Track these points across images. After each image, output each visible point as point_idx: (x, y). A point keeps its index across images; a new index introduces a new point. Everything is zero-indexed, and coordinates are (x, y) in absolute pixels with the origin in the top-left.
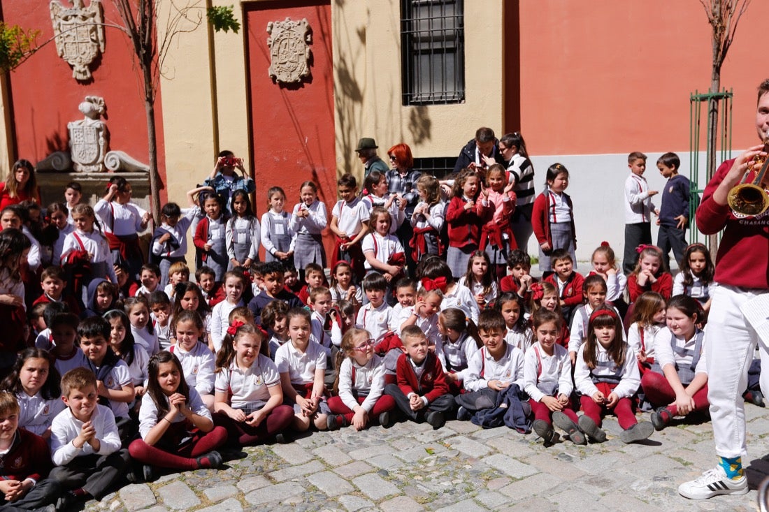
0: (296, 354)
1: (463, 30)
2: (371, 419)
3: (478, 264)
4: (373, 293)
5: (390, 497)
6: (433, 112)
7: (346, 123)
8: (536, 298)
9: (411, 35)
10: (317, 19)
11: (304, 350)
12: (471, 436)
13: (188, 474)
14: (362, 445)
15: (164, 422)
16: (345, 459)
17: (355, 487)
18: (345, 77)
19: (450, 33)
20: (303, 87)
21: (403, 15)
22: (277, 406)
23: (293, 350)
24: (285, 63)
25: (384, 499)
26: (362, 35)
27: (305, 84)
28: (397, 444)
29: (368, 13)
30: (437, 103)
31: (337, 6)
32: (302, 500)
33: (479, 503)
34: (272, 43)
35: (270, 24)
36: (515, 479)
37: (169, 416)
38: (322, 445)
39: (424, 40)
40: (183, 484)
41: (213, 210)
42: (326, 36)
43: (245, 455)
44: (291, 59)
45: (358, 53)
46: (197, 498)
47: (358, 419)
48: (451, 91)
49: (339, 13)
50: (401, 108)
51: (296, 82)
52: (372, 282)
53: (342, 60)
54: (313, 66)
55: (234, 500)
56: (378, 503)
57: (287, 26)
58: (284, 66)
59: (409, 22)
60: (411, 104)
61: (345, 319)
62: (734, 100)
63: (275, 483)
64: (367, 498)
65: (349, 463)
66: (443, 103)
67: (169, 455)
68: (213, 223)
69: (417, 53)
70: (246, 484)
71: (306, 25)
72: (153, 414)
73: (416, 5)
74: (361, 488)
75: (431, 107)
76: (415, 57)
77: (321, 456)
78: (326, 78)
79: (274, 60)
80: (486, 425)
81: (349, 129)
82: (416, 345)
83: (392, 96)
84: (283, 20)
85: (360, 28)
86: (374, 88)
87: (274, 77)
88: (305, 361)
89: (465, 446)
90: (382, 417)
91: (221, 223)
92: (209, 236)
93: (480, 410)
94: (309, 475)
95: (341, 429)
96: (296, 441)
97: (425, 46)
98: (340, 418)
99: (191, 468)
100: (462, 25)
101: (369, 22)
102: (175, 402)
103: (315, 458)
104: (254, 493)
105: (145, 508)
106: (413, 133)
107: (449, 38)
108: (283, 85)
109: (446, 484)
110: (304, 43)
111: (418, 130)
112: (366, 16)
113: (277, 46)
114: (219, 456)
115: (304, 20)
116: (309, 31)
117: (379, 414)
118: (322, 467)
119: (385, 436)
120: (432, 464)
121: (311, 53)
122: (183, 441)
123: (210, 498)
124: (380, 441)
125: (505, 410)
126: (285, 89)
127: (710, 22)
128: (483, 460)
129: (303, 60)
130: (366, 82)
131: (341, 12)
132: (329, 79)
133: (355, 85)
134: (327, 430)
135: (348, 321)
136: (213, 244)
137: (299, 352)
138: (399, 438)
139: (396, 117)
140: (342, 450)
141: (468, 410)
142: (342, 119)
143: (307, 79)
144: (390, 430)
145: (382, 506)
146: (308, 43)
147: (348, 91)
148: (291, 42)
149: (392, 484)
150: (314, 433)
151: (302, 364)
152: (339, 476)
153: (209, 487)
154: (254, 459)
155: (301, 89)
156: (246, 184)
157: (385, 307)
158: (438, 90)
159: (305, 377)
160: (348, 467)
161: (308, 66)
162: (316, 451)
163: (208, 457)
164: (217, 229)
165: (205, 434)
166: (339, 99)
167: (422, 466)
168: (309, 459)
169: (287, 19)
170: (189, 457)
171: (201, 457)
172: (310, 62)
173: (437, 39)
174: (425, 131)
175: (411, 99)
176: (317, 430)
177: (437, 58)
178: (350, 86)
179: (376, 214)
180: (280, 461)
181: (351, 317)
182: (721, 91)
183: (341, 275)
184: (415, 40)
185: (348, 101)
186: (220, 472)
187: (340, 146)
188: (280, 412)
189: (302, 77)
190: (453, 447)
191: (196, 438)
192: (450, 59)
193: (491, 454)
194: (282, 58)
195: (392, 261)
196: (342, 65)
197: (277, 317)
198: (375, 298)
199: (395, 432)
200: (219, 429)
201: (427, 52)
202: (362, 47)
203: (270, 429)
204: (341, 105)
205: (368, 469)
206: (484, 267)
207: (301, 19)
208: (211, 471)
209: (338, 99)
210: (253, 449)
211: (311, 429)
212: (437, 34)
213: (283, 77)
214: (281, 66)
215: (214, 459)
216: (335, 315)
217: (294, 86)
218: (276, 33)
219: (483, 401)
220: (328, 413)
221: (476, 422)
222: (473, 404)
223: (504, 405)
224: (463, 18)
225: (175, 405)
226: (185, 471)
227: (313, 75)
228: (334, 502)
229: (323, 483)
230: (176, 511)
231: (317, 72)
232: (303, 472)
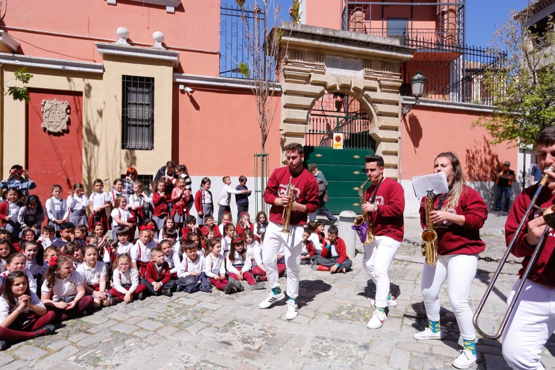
0: (89, 270)
1: (153, 118)
2: (135, 297)
3: (169, 222)
4: (123, 237)
5: (160, 328)
6: (137, 153)
7: (89, 155)
8: (206, 234)
9: (127, 117)
10: (74, 103)
11: (93, 267)
12: (185, 297)
13: (31, 341)
14: (133, 310)
15: (15, 313)
16: (127, 317)
17: (140, 327)
18: (89, 132)
19: (147, 118)
20: (63, 135)
21: (123, 107)
22: (83, 296)
23: (87, 267)
24: (53, 122)
25: (158, 329)
26: (100, 113)
27: (65, 134)
28: (150, 306)
29: (104, 103)
30: (139, 149)
31: (86, 98)
32: (112, 339)
33: (202, 322)
34: (45, 111)
35: (44, 101)
36: (214, 311)
37: (19, 309)
38: (110, 313)
39: (134, 120)
40: (30, 346)
42: (79, 111)
43: (65, 325)
44: (56, 120)
45: (97, 121)
46: (45, 351)
47: (127, 297)
48: (146, 144)
49: (87, 101)
50: (120, 150)
51: (59, 132)
52: (122, 231)
53: (88, 124)
54: (70, 125)
55: (71, 347)
56: (155, 331)
57: (55, 103)
59: (126, 111)
60: (126, 149)
61: (112, 249)
62: (269, 157)
63: (92, 334)
64: (149, 331)
65: (130, 318)
66: (143, 149)
68: (11, 205)
69: (130, 125)
70: (74, 338)
71: (67, 104)
72: (6, 309)
73: (130, 104)
74: (143, 327)
75: (136, 151)
76: (129, 127)
77: (113, 317)
78: (78, 132)
79: (45, 120)
80: (192, 292)
81: (91, 158)
82: (160, 256)
83: (116, 144)
84: (53, 100)
85: (99, 110)
86: (106, 140)
87: (45, 129)
88: (94, 272)
89: (185, 301)
90: (140, 295)
91: (17, 205)
92: (8, 212)
93: (188, 285)
94: (110, 327)
95: (118, 304)
96: (95, 313)
97: (134, 123)
98: (117, 298)
99: (32, 337)
100: (153, 115)
101: (105, 107)
102: (23, 299)
103: (110, 319)
104: (82, 341)
105: (8, 364)
106: (127, 162)
107: (146, 121)
108: (50, 133)
109: (184, 318)
110: (65, 113)
111: (130, 161)
112: (103, 104)
113: (47, 113)
114: (53, 326)
115: (66, 102)
116: (69, 108)
117: (138, 294)
118: (115, 322)
119: (144, 304)
120: (173, 311)
121: (69, 119)
122: (25, 323)
123: (54, 349)
124: (142, 306)
125: (200, 284)
126: (52, 136)
127: (261, 127)
128: (197, 305)
129: (64, 122)
130: (101, 136)
131: (88, 100)
132: (79, 133)
133: (95, 137)
134: (110, 305)
135: (113, 250)
136: (13, 217)
137: (91, 268)
138: (151, 303)
139: (118, 154)
140: (123, 313)
141: (182, 286)
142: (87, 153)
143: (66, 131)
144: (144, 301)
145: (158, 332)
146: (68, 114)
147: (90, 139)
148: (57, 112)
149: (159, 322)
150: (103, 308)
151: (93, 274)
152: (128, 324)
153: (49, 344)
154: (72, 326)
155: (62, 136)
156: (30, 184)
157: (128, 244)
158: (140, 143)
159: (94, 281)
160: (131, 319)
161: (67, 125)
162: (109, 316)
163: (45, 329)
164: (15, 208)
165: (41, 316)
166: (86, 143)
167: (168, 313)
168: (107, 320)
169: (55, 100)
170: (31, 331)
171: (39, 330)
172: (69, 123)
173: (140, 120)
174: (133, 162)
175: (126, 146)
176: (104, 307)
177: (140, 129)
178: (92, 137)
179: (119, 198)
180: (89, 324)
181: (115, 248)
182: (265, 153)
183: (98, 230)
184: (130, 119)
185: (91, 144)
186: (53, 336)
187: (85, 167)
188: (86, 300)
189: (64, 131)
190: (180, 303)
191: (34, 320)
192: (146, 130)
193: (199, 303)
194: (51, 119)
195: (129, 221)
196: (88, 126)
197: (76, 249)
198: (124, 239)
199: (148, 301)
200: (51, 313)
201: (135, 125)
202: (100, 119)
203: (80, 309)
204: (86, 146)
206: (172, 224)
207: (64, 101)
208: (46, 337)
209: (85, 143)
210: (69, 322)
211: (101, 306)
212: (140, 118)
213: (51, 129)
214: (50, 123)
215: (49, 329)
216: (106, 247)
217: (58, 134)
218: (47, 106)
219: (190, 281)
220: (111, 297)
221: (187, 291)
222: (185, 283)
223: (199, 282)
224: (153, 112)
225: (24, 301)
226: (29, 339)
227: (70, 129)
228: (131, 336)
229: (121, 329)
230: (31, 360)
231: (72, 128)
232: (107, 326)
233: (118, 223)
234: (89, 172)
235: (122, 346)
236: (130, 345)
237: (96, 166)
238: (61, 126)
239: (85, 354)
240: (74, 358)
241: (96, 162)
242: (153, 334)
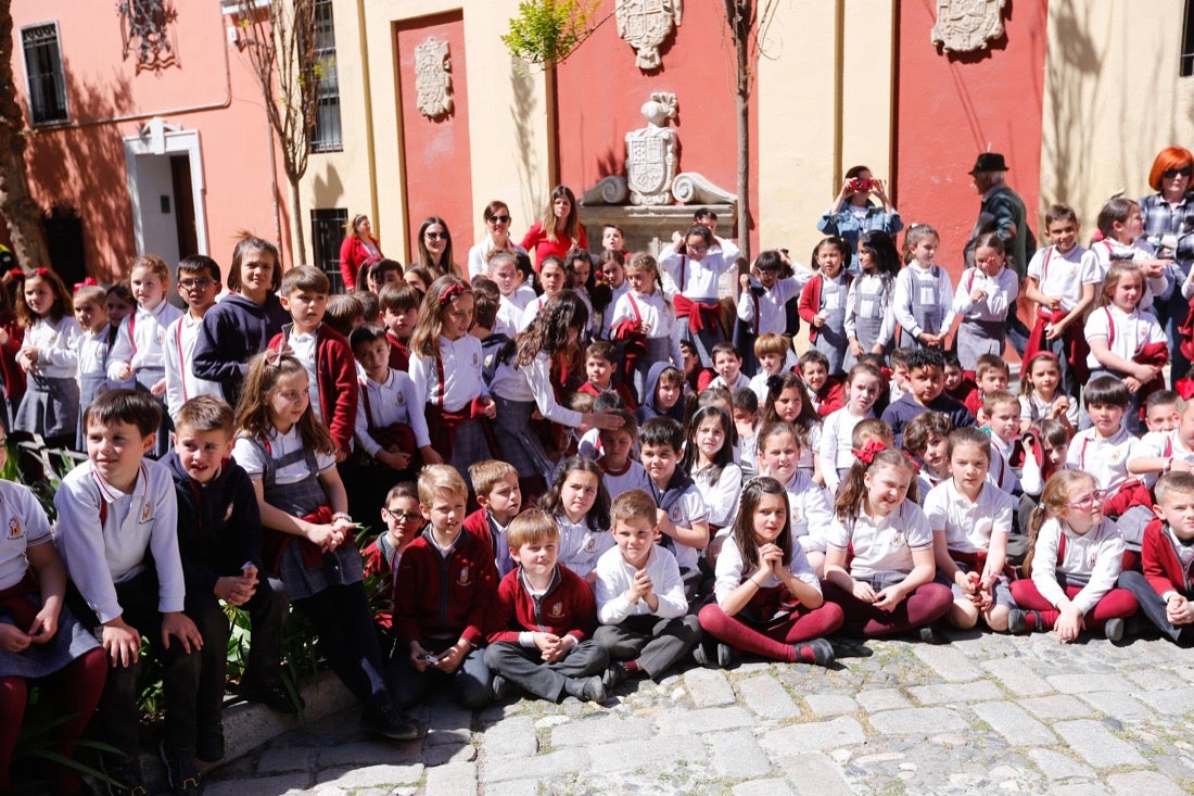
0: (960, 503)
2: (1091, 628)
4: (1103, 411)
5: (1126, 769)
7: (1064, 114)
11: (974, 497)
13: (782, 667)
14: (1071, 669)
15: (750, 585)
16: (1040, 687)
17: (1058, 737)
18: (1070, 31)
20: (990, 56)
22: (925, 583)
23: (956, 496)
24: (960, 19)
25: (1115, 770)
27: (993, 52)
28: (1139, 677)
32: (963, 742)
37: (757, 578)
38: (998, 657)
40: (774, 681)
41: (830, 263)
43: (870, 653)
44: (972, 11)
46: (796, 707)
47: (1068, 622)
50: (1175, 81)
51: (978, 49)
53: (1067, 1)
54: (1010, 19)
55: (853, 720)
56: (1103, 774)
58: (958, 23)
61: (1051, 451)
63: (918, 705)
64: (1083, 762)
65: (1047, 694)
67: (755, 633)
68: (829, 284)
70: (872, 698)
72: (735, 569)
74: (1069, 742)
77: (995, 674)
78: (1033, 36)
79: (943, 16)
81: (1070, 123)
83: (1159, 59)
86: (1125, 49)
87: (941, 44)
88: (976, 515)
90: (1112, 626)
91: (841, 284)
92: (821, 303)
94: (975, 702)
95: (1033, 634)
96: (954, 643)
98: (1033, 618)
99: (786, 659)
102: (767, 556)
103: (986, 676)
104: (883, 714)
105: (720, 706)
108: (954, 56)
114: (830, 647)
117: (1105, 620)
118: (997, 693)
119: (1117, 660)
122: (777, 616)
123: (815, 710)
124: (1106, 667)
126: (958, 63)
129: (994, 10)
130: (1109, 39)
132: (1039, 38)
133: (1087, 44)
134: (1007, 632)
135: (1054, 455)
136: (828, 317)
137: (966, 500)
138: (1143, 667)
139: (1165, 99)
140: (1034, 670)
142: (1057, 107)
143: (997, 43)
144: (1124, 650)
145: (1111, 780)
147: (1072, 55)
149: (1131, 746)
150: (985, 635)
151: (970, 520)
152: (1029, 713)
153: (813, 692)
154: (884, 662)
155: (985, 60)
156: (887, 221)
159: (975, 541)
160: (1047, 701)
161: (1002, 20)
162: (988, 665)
163: (812, 646)
164: (835, 292)
165: (808, 611)
166: (1055, 73)
167: (1190, 726)
168: (976, 675)
170: (783, 641)
171: (802, 645)
172: (1006, 12)
176: (990, 631)
178: (1079, 48)
179: (1117, 273)
180: (926, 672)
181: (1060, 450)
183: (1041, 374)
185: (1072, 73)
186: (831, 673)
187: (1050, 154)
188: (929, 594)
189: (990, 40)
191: (795, 614)
194: (957, 10)
195: (1142, 357)
196: (1066, 11)
197: (930, 438)
198: (1107, 420)
199: (1135, 656)
200: (831, 608)
204: (1057, 82)
205: (1084, 711)
208: (815, 669)
209: (1053, 72)
210: (882, 645)
211: (981, 627)
213: (956, 44)
214: (953, 23)
215: (821, 651)
216: (1032, 443)
217: (974, 56)
220: (1012, 606)
225: (768, 561)
226: (778, 661)
227: (1009, 36)
228: (1020, 756)
229: (1001, 720)
230: (763, 719)
231: (1017, 29)
232: (966, 697)
233: (1100, 362)
234: (1062, 173)
235: (979, 779)
236: (1003, 785)
237: (1086, 151)
238: (984, 26)
239: (875, 758)
240: (844, 755)
241: (1087, 134)
242: (1091, 781)
